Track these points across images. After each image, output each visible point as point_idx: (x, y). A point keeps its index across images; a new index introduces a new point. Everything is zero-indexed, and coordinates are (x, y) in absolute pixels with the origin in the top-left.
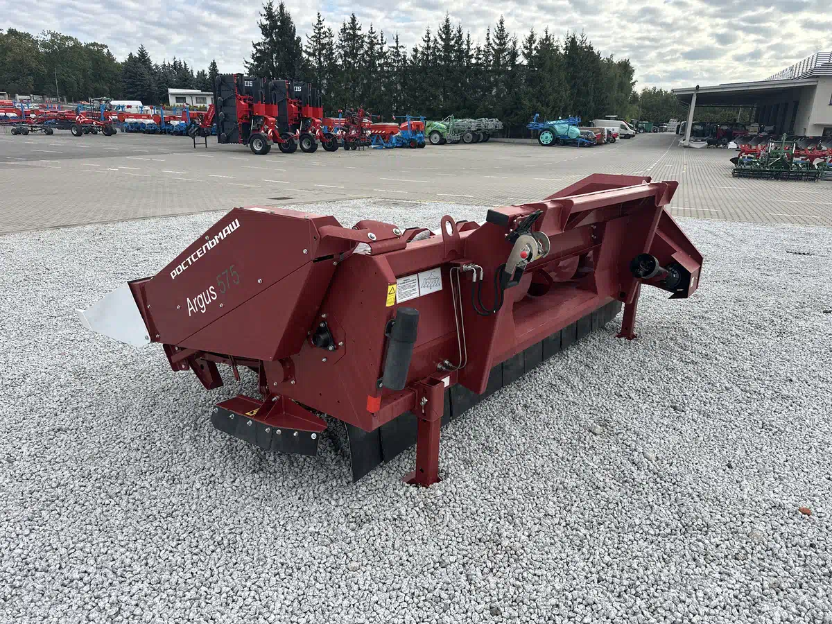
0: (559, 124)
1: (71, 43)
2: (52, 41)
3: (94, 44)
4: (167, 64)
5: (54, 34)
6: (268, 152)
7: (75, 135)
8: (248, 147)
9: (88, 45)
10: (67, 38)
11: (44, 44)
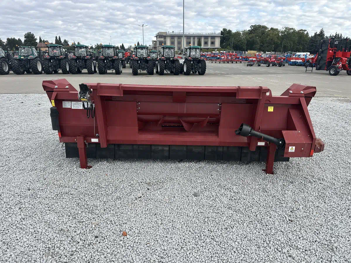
1: (292, 31)
2: (285, 31)
3: (302, 30)
4: (332, 35)
5: (287, 28)
6: (338, 74)
7: (267, 66)
8: (328, 72)
9: (299, 31)
10: (291, 29)
11: (282, 32)
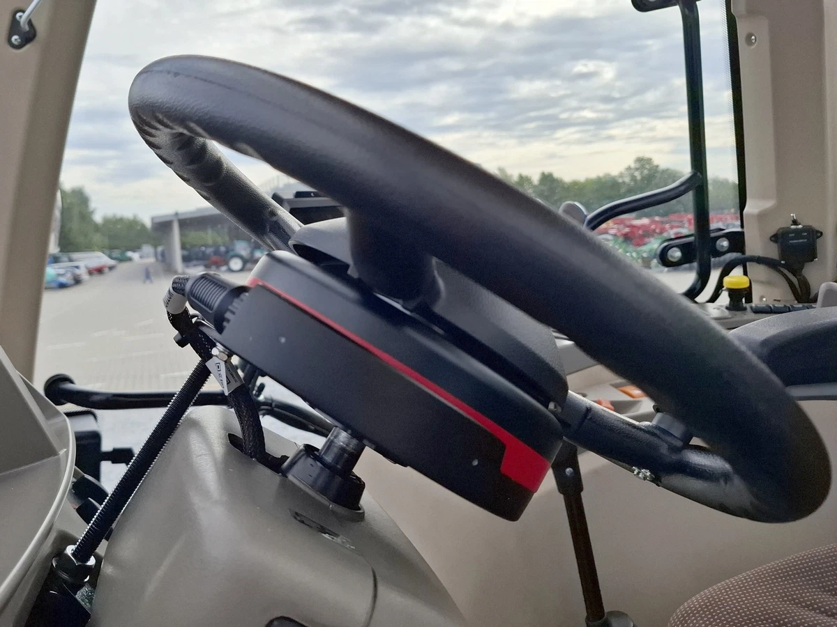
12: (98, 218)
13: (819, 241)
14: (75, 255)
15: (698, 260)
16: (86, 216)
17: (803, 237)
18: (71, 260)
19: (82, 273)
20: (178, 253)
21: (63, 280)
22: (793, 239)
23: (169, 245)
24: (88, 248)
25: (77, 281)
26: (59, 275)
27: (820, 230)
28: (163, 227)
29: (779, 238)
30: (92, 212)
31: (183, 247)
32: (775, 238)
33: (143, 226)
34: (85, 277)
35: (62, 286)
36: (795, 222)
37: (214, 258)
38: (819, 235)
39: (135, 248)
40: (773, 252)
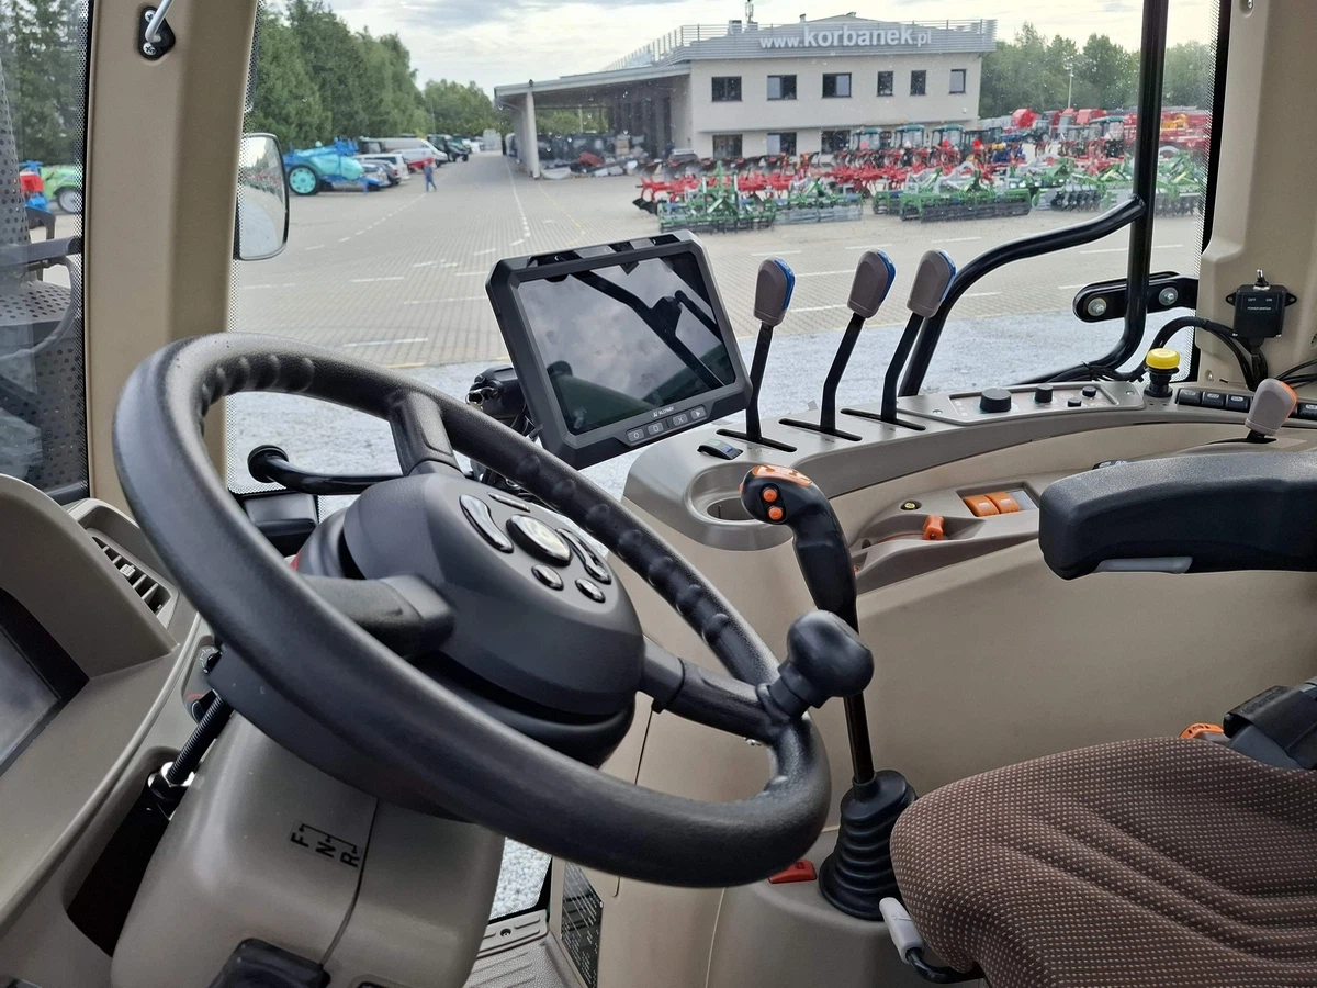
0: (320, 154)
12: (420, 85)
13: (1288, 309)
14: (389, 142)
15: (1127, 315)
16: (402, 80)
17: (1268, 304)
18: (384, 150)
19: (400, 167)
20: (533, 146)
21: (372, 178)
22: (1253, 304)
23: (522, 133)
24: (409, 131)
25: (394, 182)
26: (367, 170)
27: (1295, 294)
28: (512, 102)
29: (1238, 299)
30: (413, 74)
31: (541, 138)
32: (1232, 299)
33: (485, 98)
34: (404, 175)
35: (373, 187)
36: (1261, 282)
37: (585, 156)
38: (1292, 300)
39: (475, 134)
40: (1227, 317)
